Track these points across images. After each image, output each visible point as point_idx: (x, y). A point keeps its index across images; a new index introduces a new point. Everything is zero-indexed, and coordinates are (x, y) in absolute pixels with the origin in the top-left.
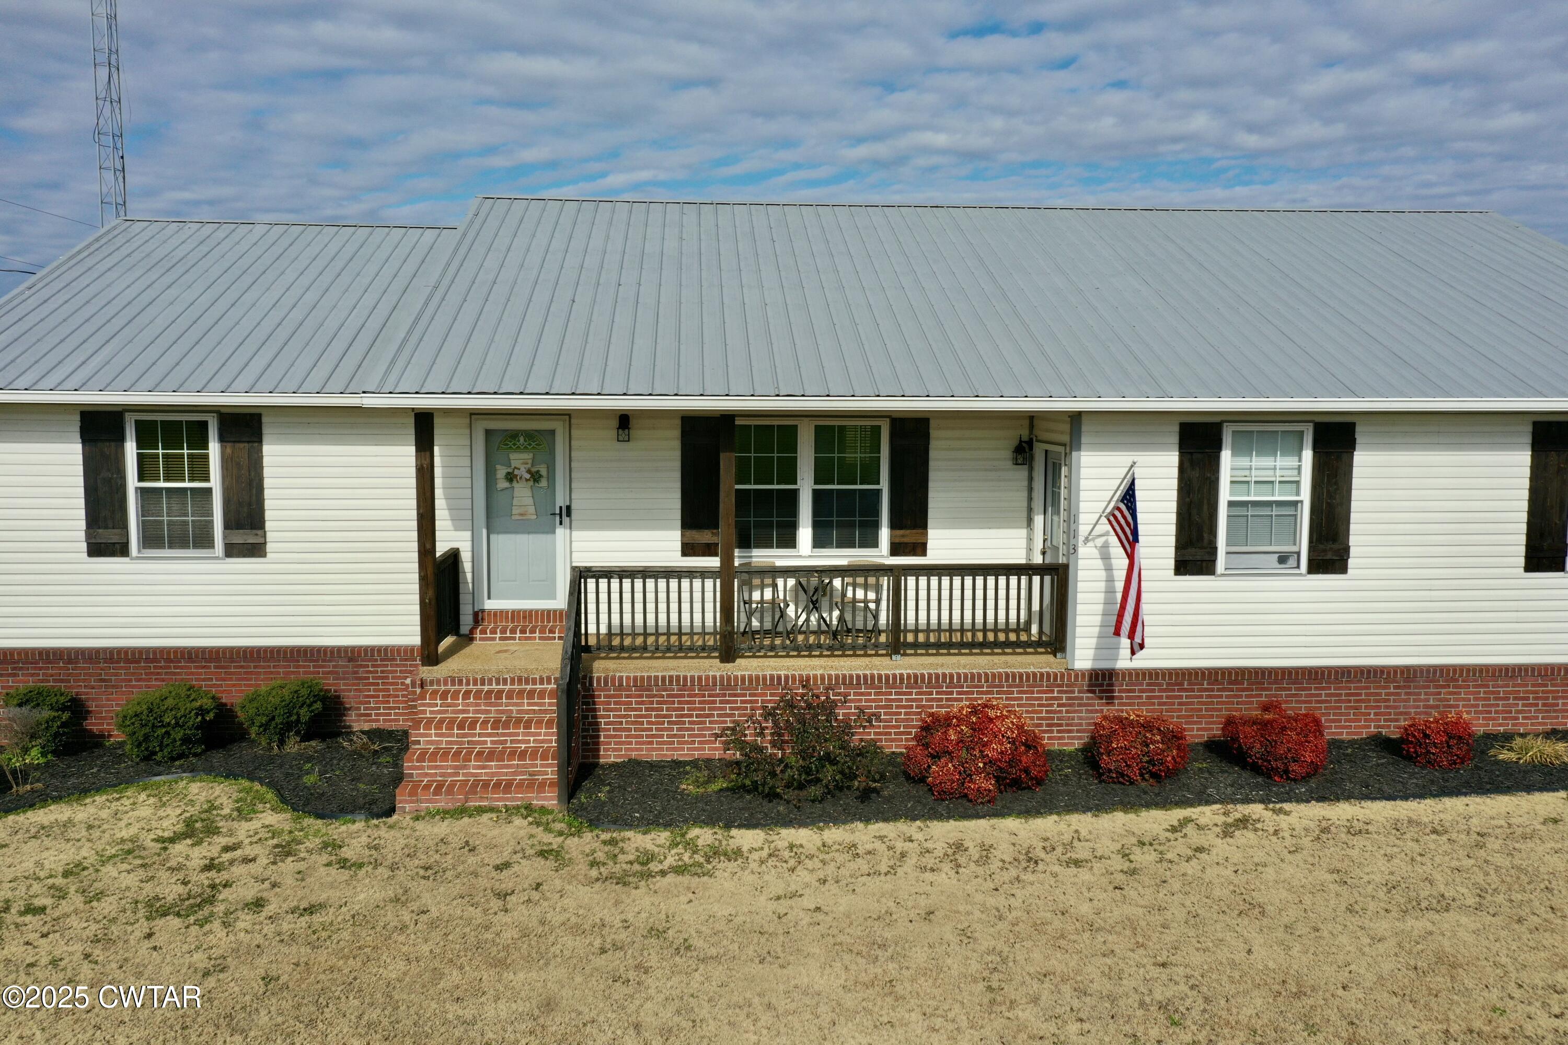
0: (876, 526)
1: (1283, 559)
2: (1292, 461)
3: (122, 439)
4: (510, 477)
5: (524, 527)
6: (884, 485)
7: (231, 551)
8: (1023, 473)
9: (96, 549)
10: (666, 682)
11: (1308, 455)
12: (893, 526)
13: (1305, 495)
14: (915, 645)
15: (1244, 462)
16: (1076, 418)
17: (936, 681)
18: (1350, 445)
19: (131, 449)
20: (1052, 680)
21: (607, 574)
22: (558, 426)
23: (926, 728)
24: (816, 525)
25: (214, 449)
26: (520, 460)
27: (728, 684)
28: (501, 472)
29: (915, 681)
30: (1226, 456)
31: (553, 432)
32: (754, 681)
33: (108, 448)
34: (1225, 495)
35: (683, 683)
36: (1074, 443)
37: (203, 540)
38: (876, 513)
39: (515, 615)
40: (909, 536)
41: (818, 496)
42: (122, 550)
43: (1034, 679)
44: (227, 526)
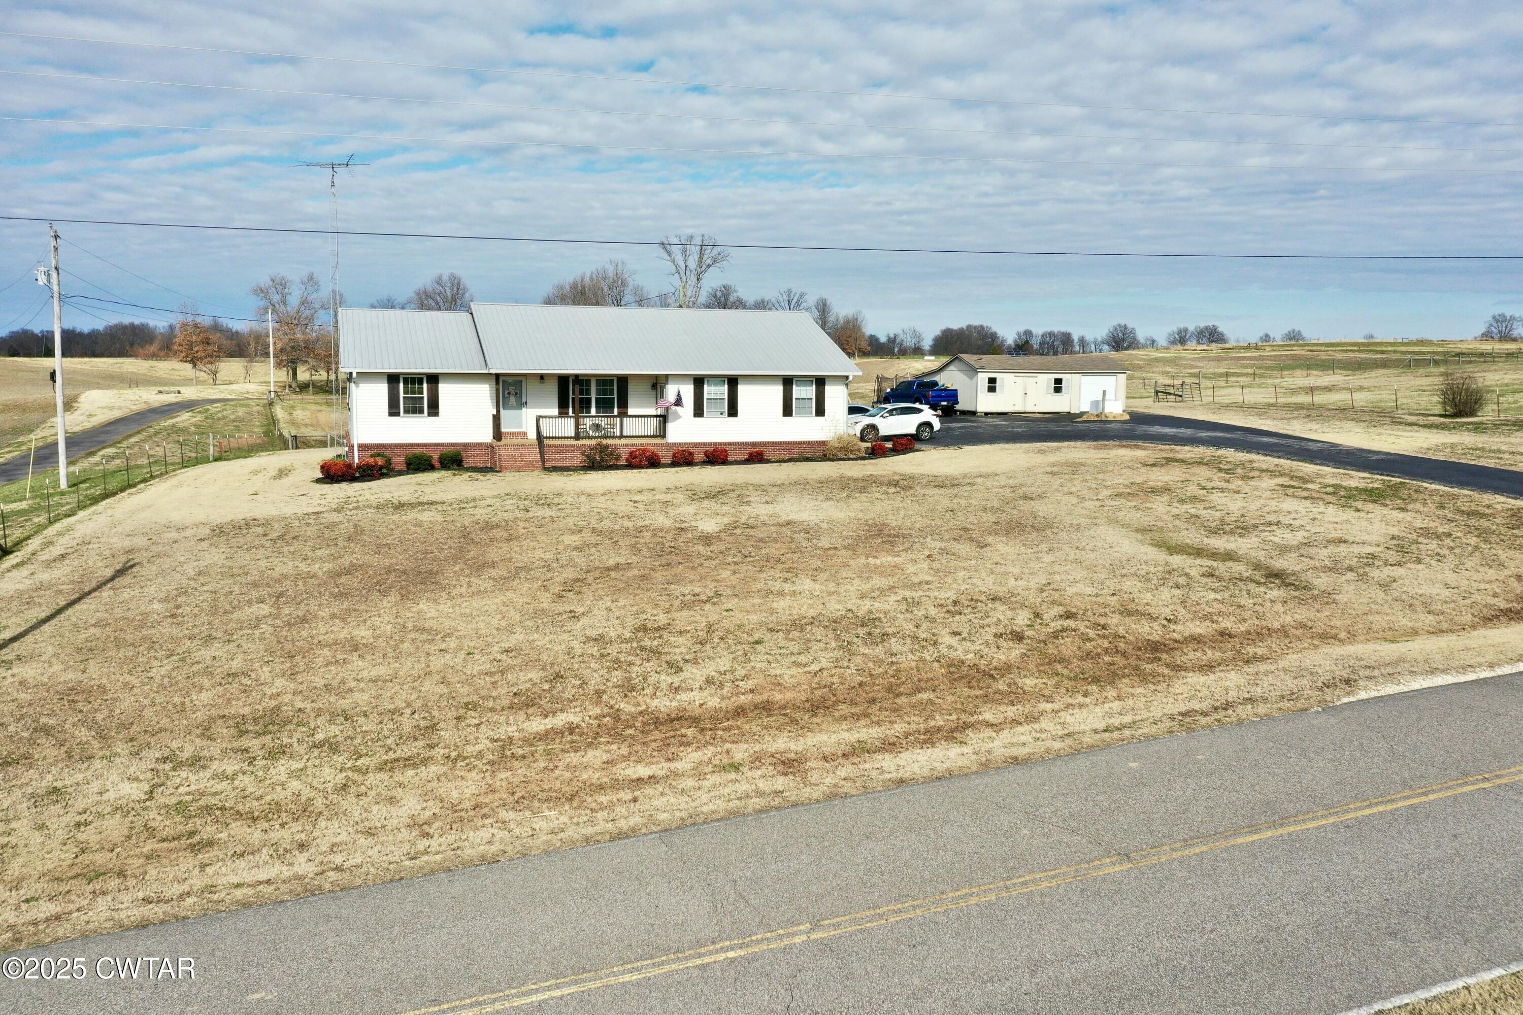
0: (613, 408)
1: (722, 414)
2: (722, 388)
3: (399, 382)
4: (509, 394)
5: (512, 408)
6: (615, 396)
7: (430, 414)
8: (654, 392)
9: (391, 414)
10: (561, 446)
11: (726, 386)
12: (618, 407)
13: (726, 397)
14: (627, 437)
15: (710, 388)
16: (667, 376)
17: (633, 445)
18: (737, 384)
19: (401, 385)
20: (663, 445)
21: (545, 417)
22: (523, 379)
23: (631, 453)
24: (597, 407)
25: (425, 386)
26: (512, 389)
27: (578, 446)
28: (506, 392)
29: (627, 445)
30: (705, 386)
31: (521, 381)
32: (585, 445)
33: (395, 385)
34: (706, 397)
35: (567, 446)
36: (667, 383)
37: (421, 411)
38: (613, 404)
39: (511, 433)
40: (623, 410)
41: (597, 399)
42: (398, 414)
43: (658, 445)
44: (429, 407)
